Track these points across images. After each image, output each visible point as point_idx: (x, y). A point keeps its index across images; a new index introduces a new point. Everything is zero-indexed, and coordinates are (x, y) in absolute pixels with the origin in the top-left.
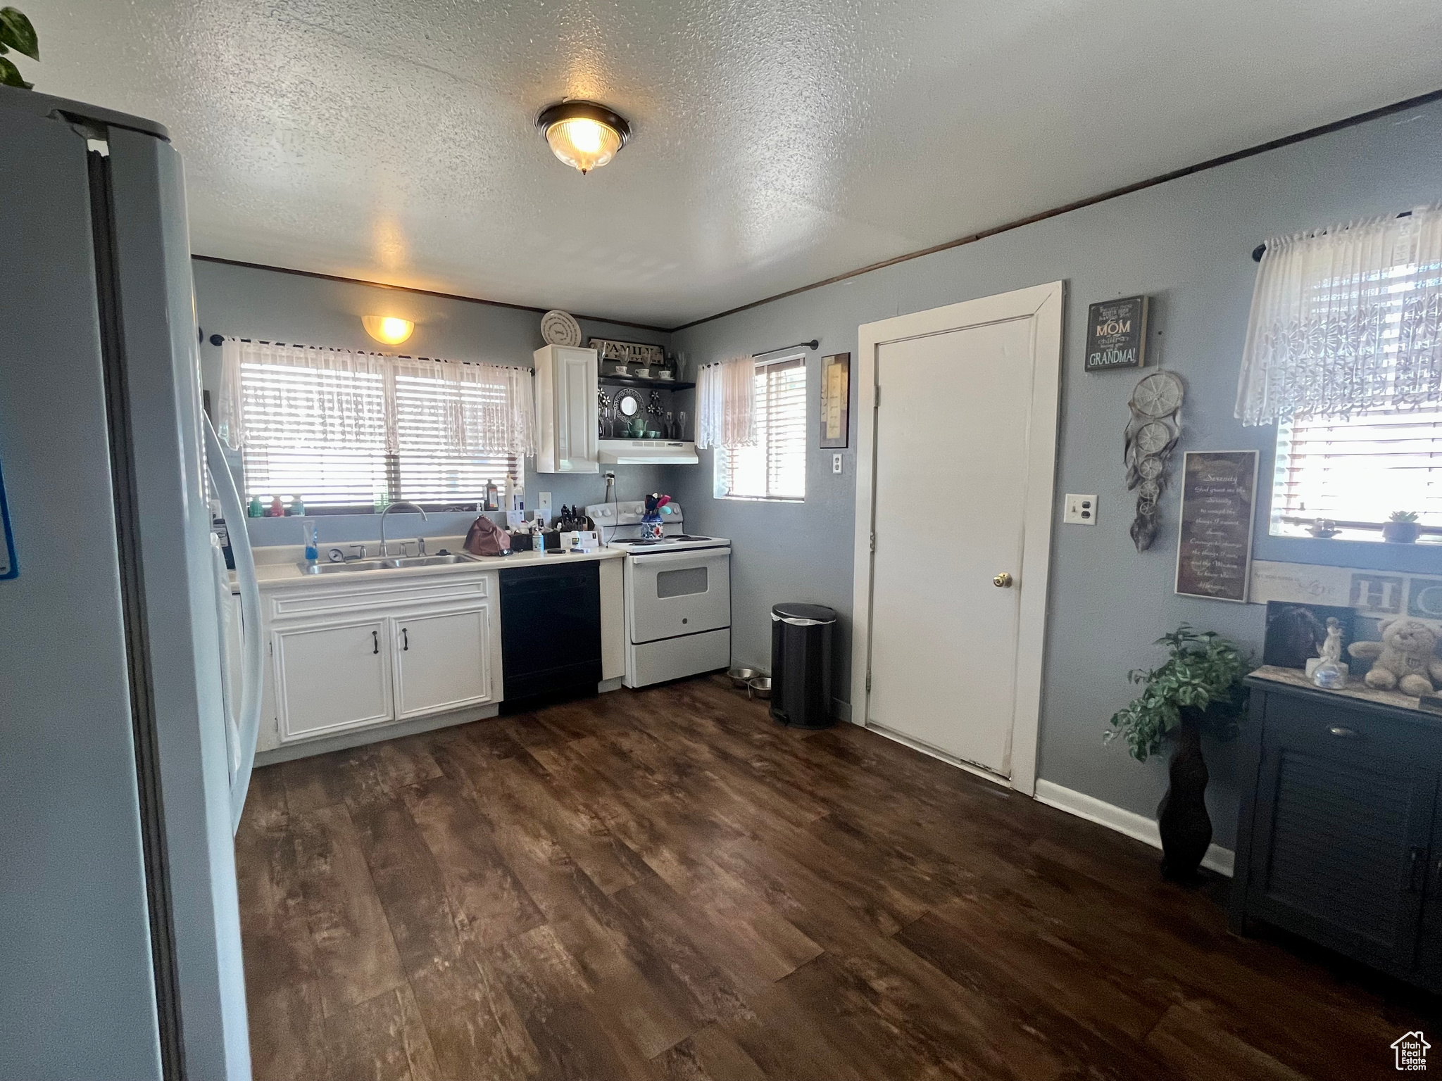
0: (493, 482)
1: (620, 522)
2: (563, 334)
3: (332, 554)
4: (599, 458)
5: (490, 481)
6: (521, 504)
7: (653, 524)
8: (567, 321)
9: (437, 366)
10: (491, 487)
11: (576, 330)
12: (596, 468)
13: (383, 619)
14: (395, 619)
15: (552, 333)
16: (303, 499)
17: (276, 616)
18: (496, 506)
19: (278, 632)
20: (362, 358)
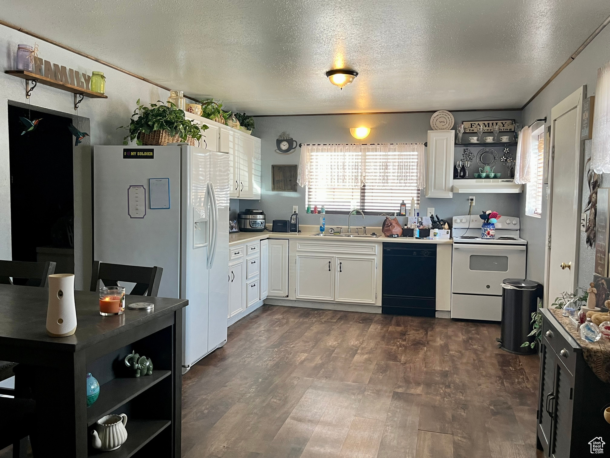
0: (405, 202)
1: (470, 227)
2: (444, 122)
3: (330, 230)
4: (452, 189)
5: (403, 201)
6: (418, 213)
7: (486, 229)
8: (447, 115)
9: (378, 147)
10: (403, 204)
11: (451, 119)
12: (450, 195)
13: (333, 257)
14: (338, 258)
15: (438, 123)
16: (325, 207)
17: (298, 250)
18: (404, 214)
19: (298, 256)
20: (347, 147)
